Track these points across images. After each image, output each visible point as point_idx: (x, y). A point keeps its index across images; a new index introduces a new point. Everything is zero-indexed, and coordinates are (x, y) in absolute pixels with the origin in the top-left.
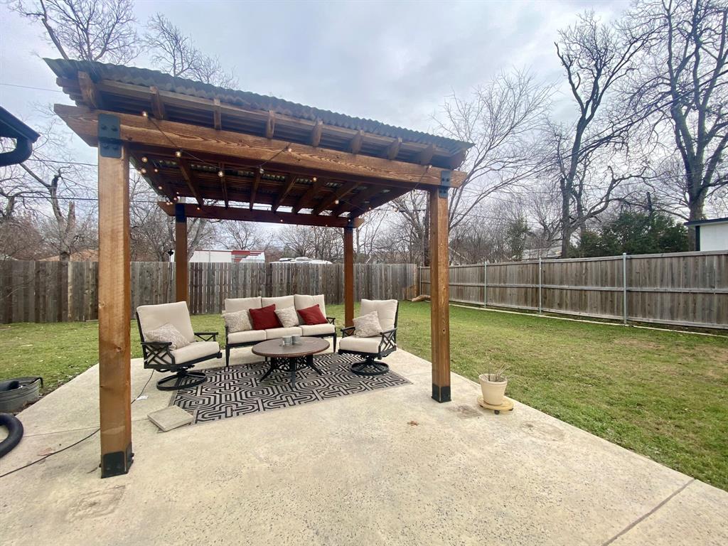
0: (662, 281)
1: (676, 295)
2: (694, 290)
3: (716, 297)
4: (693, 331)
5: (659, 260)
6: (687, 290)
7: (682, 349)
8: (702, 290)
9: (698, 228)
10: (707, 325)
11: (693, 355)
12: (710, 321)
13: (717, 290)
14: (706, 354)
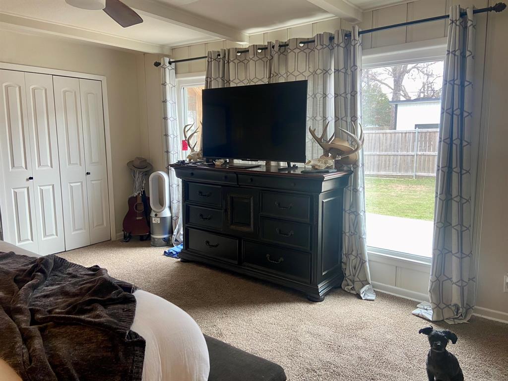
0: (374, 148)
1: (381, 156)
2: (390, 153)
3: (399, 157)
4: (388, 177)
5: (374, 135)
6: (386, 153)
7: (382, 186)
8: (393, 153)
9: (396, 106)
10: (395, 174)
11: (387, 188)
12: (396, 171)
13: (400, 153)
14: (392, 187)
